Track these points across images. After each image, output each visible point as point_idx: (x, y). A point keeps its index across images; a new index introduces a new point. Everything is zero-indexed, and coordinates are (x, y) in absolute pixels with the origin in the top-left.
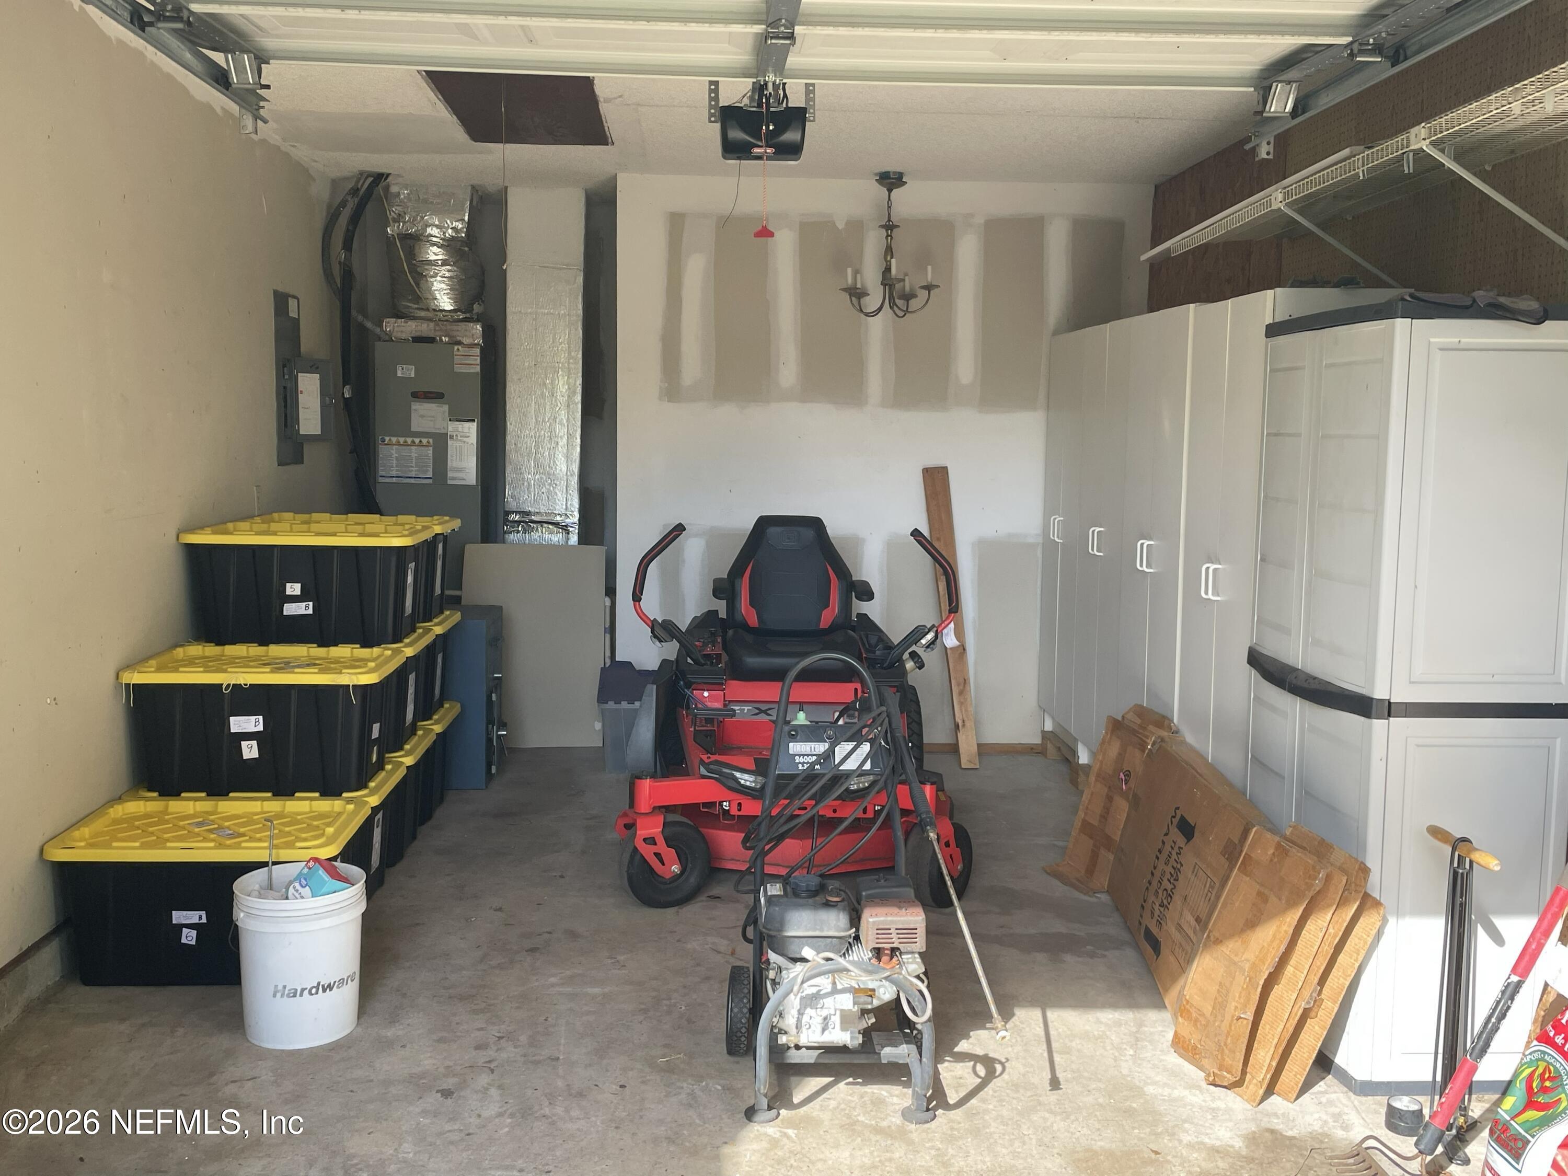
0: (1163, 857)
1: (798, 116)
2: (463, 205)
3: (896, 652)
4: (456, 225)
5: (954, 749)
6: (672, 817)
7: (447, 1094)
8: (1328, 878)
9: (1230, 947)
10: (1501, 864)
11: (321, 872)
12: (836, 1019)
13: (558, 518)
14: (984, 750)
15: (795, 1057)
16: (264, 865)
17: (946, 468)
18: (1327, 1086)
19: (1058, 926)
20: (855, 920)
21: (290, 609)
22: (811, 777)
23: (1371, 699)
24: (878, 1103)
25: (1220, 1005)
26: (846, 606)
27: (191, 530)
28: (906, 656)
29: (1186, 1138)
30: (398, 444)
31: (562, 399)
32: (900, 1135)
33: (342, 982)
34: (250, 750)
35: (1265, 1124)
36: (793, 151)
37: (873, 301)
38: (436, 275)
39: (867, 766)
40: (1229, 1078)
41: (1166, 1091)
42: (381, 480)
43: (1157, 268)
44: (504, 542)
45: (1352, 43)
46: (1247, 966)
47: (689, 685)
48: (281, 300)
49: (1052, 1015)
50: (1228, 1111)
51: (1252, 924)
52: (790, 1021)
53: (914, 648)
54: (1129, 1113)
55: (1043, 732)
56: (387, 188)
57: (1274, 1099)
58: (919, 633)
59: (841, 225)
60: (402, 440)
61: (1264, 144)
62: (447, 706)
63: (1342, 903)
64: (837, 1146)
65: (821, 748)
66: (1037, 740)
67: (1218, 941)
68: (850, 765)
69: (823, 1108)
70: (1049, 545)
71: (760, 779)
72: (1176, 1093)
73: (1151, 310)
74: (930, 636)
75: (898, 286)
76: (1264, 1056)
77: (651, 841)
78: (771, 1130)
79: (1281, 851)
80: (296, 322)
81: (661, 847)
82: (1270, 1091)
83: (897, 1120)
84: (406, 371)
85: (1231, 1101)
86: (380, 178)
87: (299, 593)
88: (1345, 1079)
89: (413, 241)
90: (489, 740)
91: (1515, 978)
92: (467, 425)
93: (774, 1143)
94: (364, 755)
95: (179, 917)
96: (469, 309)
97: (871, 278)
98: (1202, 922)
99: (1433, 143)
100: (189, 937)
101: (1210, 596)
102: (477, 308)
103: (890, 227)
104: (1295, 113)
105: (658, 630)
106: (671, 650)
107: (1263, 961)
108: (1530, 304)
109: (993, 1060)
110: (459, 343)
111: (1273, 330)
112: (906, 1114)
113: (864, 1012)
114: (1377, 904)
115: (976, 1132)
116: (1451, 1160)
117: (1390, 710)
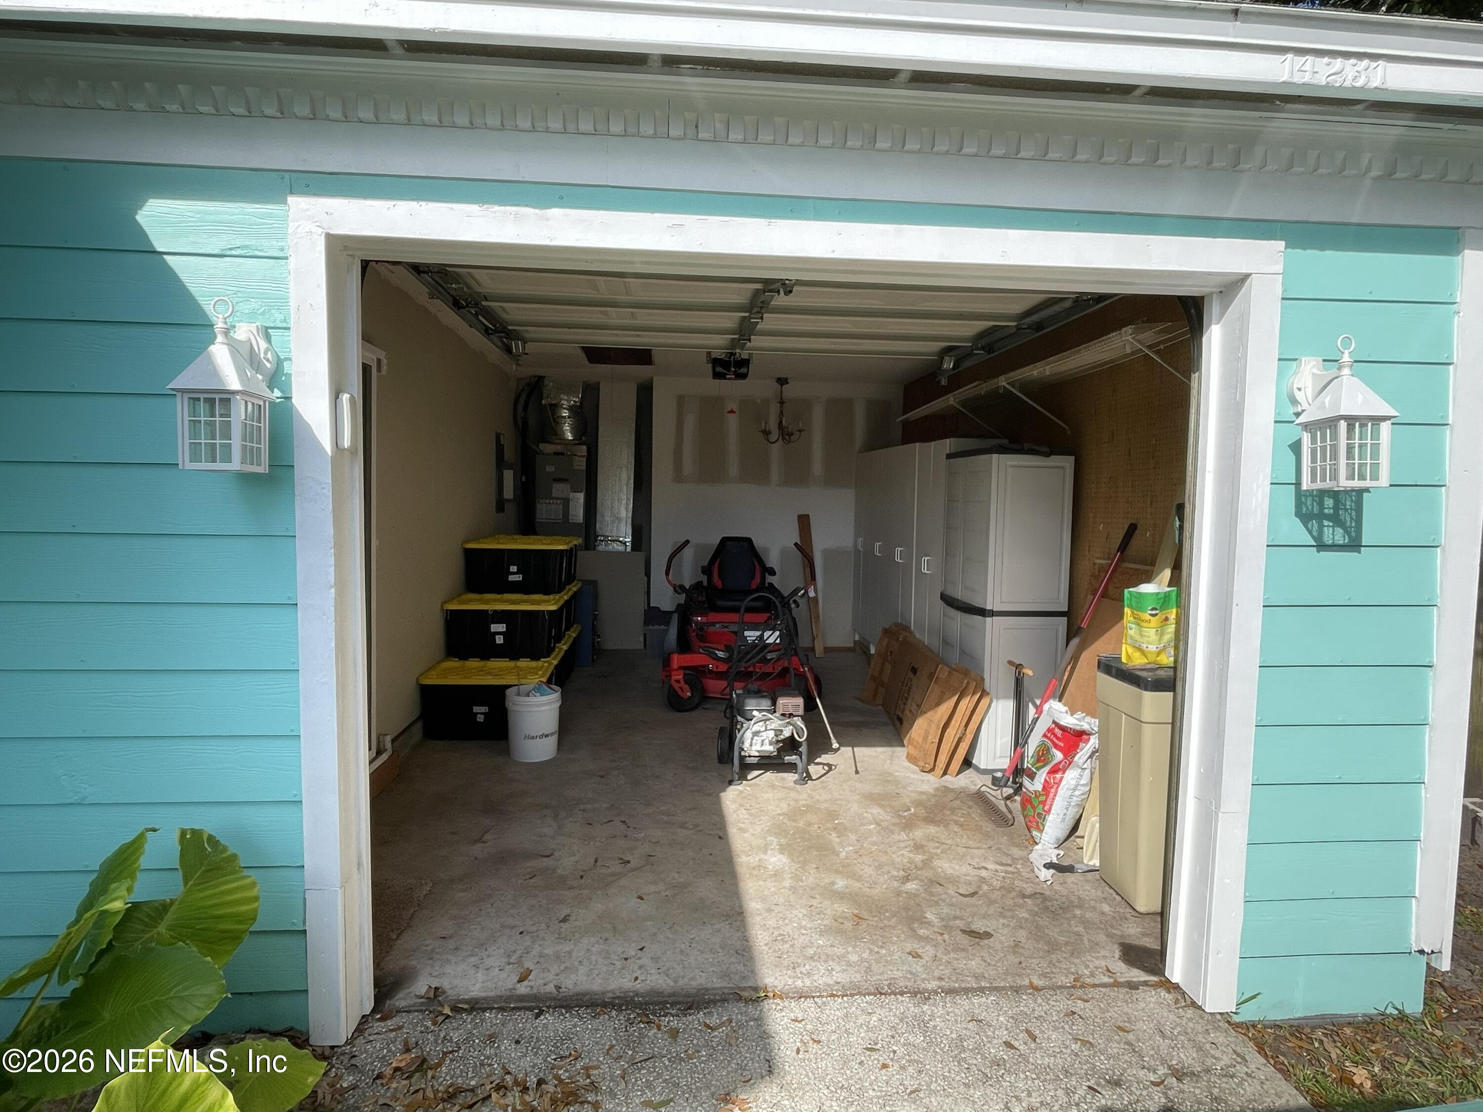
0: (904, 685)
1: (746, 363)
2: (579, 391)
3: (786, 600)
4: (575, 400)
5: (813, 649)
6: (687, 672)
7: (602, 777)
8: (968, 683)
9: (929, 715)
10: (1033, 672)
11: (544, 686)
12: (767, 742)
13: (621, 539)
14: (827, 650)
15: (749, 760)
16: (515, 685)
17: (808, 515)
18: (969, 772)
19: (860, 719)
20: (774, 703)
21: (512, 578)
22: (754, 645)
23: (985, 610)
24: (783, 779)
25: (925, 738)
26: (763, 578)
27: (468, 542)
28: (791, 602)
29: (910, 789)
30: (546, 503)
31: (624, 481)
32: (793, 789)
33: (552, 734)
34: (500, 640)
35: (943, 784)
36: (744, 376)
37: (774, 436)
38: (565, 423)
39: (778, 641)
40: (928, 767)
41: (903, 774)
42: (538, 520)
43: (906, 424)
44: (595, 549)
45: (971, 346)
46: (936, 721)
47: (691, 614)
48: (498, 436)
49: (856, 749)
50: (928, 781)
51: (938, 704)
52: (746, 745)
53: (795, 598)
54: (888, 781)
55: (855, 641)
56: (543, 382)
57: (947, 776)
58: (797, 591)
59: (759, 402)
60: (548, 501)
61: (943, 379)
62: (575, 626)
63: (974, 694)
64: (767, 792)
65: (758, 633)
66: (852, 645)
67: (925, 713)
68: (771, 641)
69: (760, 781)
70: (857, 551)
71: (727, 654)
72: (907, 775)
73: (903, 444)
74: (802, 592)
75: (786, 430)
76: (943, 758)
77: (678, 681)
78: (740, 788)
79: (950, 674)
80: (503, 445)
81: (682, 683)
82: (945, 773)
83: (792, 784)
84: (550, 469)
85: (930, 777)
86: (541, 378)
87: (516, 570)
88: (977, 769)
89: (555, 407)
90: (593, 644)
91: (1036, 716)
92: (578, 494)
93: (742, 792)
94: (549, 642)
95: (476, 709)
96: (581, 439)
97: (773, 426)
98: (919, 706)
99: (1008, 384)
100: (480, 718)
101: (926, 571)
102: (584, 438)
103: (782, 403)
104: (954, 368)
105: (678, 589)
106: (682, 599)
107: (942, 718)
108: (1045, 449)
109: (831, 765)
110: (576, 455)
111: (949, 456)
112: (795, 782)
113: (778, 741)
114: (988, 694)
115: (824, 788)
116: (1016, 795)
117: (992, 614)
